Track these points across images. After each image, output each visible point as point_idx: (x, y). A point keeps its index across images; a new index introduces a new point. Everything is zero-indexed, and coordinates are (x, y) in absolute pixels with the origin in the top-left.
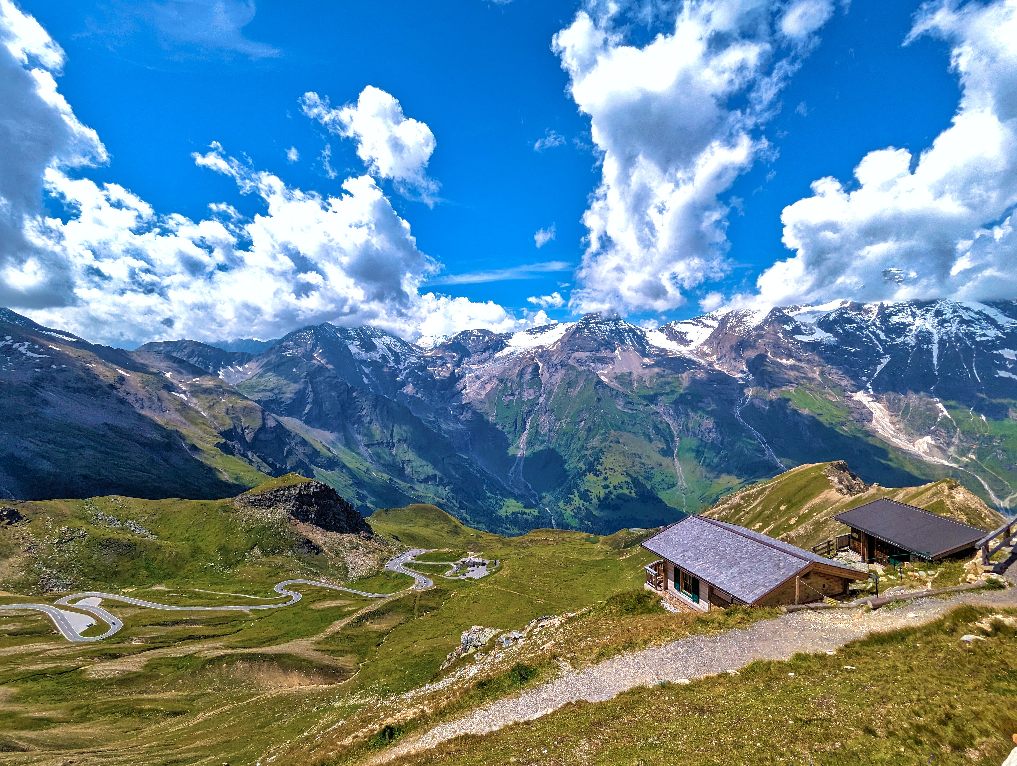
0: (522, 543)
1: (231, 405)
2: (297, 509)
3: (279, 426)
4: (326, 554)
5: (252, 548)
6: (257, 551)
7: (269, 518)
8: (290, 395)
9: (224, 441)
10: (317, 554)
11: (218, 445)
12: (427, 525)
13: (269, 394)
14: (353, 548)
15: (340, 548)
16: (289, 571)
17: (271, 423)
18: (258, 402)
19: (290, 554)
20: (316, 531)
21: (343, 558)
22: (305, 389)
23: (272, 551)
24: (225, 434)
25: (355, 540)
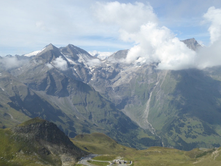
0: (145, 153)
1: (14, 85)
2: (39, 134)
3: (35, 95)
4: (52, 155)
5: (19, 151)
6: (22, 152)
7: (27, 138)
8: (40, 81)
9: (11, 101)
10: (48, 154)
11: (9, 103)
12: (100, 143)
13: (31, 80)
14: (64, 152)
15: (58, 152)
16: (35, 162)
17: (32, 94)
18: (26, 84)
19: (36, 154)
20: (47, 144)
21: (60, 157)
22: (47, 78)
23: (28, 152)
24: (11, 98)
25: (65, 149)
